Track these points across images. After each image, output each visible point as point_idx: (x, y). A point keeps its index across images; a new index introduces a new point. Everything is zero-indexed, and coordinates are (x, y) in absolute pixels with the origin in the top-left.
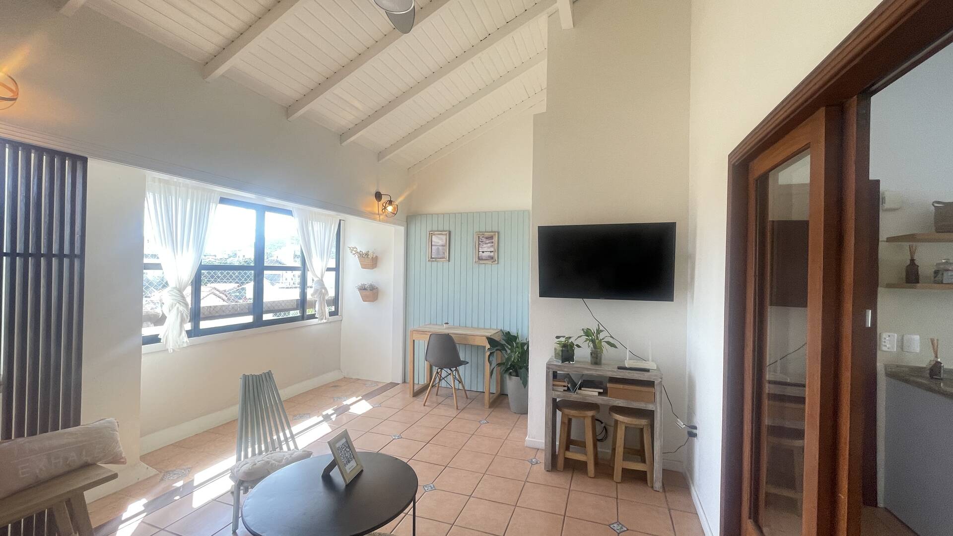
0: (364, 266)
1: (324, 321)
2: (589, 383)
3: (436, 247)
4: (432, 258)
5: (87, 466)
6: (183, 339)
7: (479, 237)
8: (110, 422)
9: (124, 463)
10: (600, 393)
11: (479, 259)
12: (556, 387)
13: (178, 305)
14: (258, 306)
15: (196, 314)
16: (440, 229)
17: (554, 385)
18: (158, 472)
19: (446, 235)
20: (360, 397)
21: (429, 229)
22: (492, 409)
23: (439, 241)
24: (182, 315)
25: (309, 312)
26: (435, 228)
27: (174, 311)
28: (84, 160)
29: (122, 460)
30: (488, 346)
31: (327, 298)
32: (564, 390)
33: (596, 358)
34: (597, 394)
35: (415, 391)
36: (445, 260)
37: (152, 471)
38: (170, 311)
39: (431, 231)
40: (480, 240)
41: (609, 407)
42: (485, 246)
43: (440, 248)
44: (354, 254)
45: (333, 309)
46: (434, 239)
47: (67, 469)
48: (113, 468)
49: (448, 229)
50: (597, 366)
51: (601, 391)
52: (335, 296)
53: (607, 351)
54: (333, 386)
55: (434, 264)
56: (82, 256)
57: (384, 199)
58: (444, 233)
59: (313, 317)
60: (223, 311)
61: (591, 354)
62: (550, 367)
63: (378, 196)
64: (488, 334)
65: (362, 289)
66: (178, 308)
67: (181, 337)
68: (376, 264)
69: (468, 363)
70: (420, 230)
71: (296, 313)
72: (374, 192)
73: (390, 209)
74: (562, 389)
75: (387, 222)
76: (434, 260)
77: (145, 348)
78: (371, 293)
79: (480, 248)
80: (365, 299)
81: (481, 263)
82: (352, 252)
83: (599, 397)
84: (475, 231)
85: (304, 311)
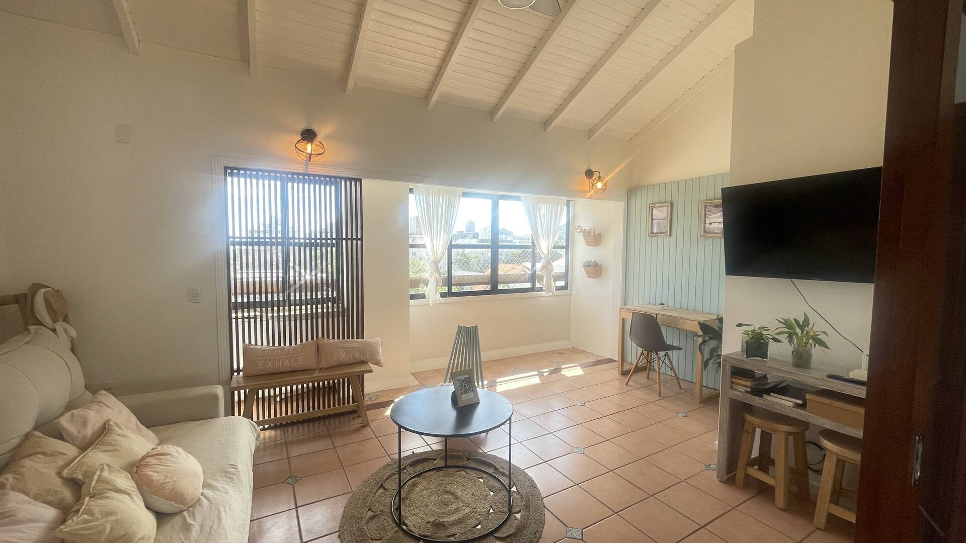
0: (589, 244)
1: (551, 294)
2: (782, 390)
3: (657, 221)
4: (652, 233)
5: (363, 362)
6: (438, 297)
7: (706, 206)
8: (377, 340)
9: (382, 366)
10: (798, 406)
11: (705, 231)
12: (736, 386)
14: (494, 280)
15: (449, 282)
16: (661, 201)
17: (732, 382)
19: (667, 206)
20: (577, 364)
21: (650, 201)
23: (659, 214)
24: (437, 280)
25: (538, 285)
26: (656, 200)
27: (433, 277)
28: (361, 180)
30: (700, 333)
31: (553, 273)
32: (747, 392)
33: (801, 360)
34: (791, 404)
35: (624, 370)
36: (666, 234)
38: (429, 277)
39: (651, 204)
40: (707, 210)
42: (713, 216)
43: (661, 221)
44: (580, 232)
45: (562, 283)
46: (655, 212)
47: (353, 361)
48: (373, 366)
49: (668, 199)
50: (800, 370)
51: (800, 402)
52: (565, 273)
53: (816, 352)
54: (558, 353)
55: (655, 239)
56: (361, 239)
57: (596, 175)
58: (664, 204)
59: (541, 289)
61: (793, 353)
62: (727, 359)
63: (589, 173)
64: (702, 319)
65: (587, 265)
66: (435, 276)
68: (600, 240)
69: (681, 349)
70: (640, 203)
71: (528, 285)
72: (585, 170)
73: (599, 185)
74: (743, 389)
75: (600, 199)
76: (654, 235)
77: (412, 302)
78: (595, 270)
79: (706, 219)
80: (590, 275)
81: (708, 237)
82: (576, 231)
83: (794, 409)
84: (701, 199)
85: (534, 284)
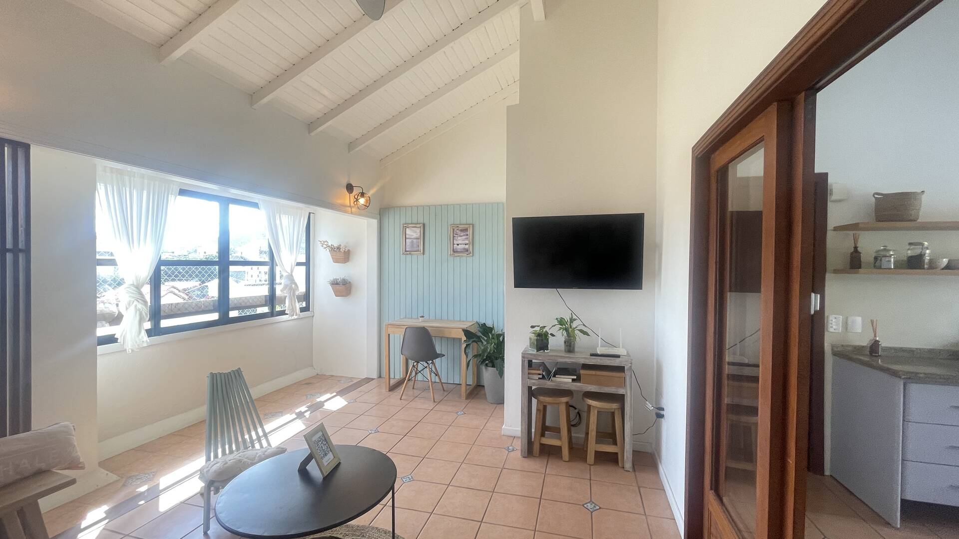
0: (336, 261)
1: (295, 317)
2: (563, 370)
3: (410, 240)
4: (406, 251)
6: (143, 337)
7: (453, 230)
8: (65, 426)
9: (83, 468)
10: (573, 380)
11: (454, 251)
12: (532, 376)
13: (136, 303)
14: (223, 303)
15: (156, 313)
16: (413, 222)
17: (529, 373)
18: (120, 478)
19: (420, 227)
20: (335, 394)
21: (403, 221)
22: (469, 401)
23: (412, 234)
24: (141, 314)
25: (278, 308)
26: (409, 221)
27: (132, 308)
28: (27, 147)
29: (80, 466)
30: (464, 338)
31: (297, 293)
32: (539, 378)
33: (570, 346)
34: (570, 380)
35: (391, 385)
36: (419, 253)
37: (114, 477)
38: (127, 309)
39: (406, 224)
40: (455, 233)
41: (582, 393)
42: (459, 238)
43: (415, 241)
44: (325, 248)
45: (304, 304)
46: (408, 231)
47: (18, 477)
48: (70, 474)
49: (422, 222)
50: (571, 354)
51: (575, 377)
52: (306, 291)
53: (580, 340)
54: (306, 384)
55: (409, 257)
56: (27, 251)
57: (356, 191)
58: (418, 225)
59: (283, 313)
60: (186, 309)
61: (565, 343)
62: (526, 356)
63: (350, 188)
64: (465, 326)
65: (334, 283)
66: (136, 306)
67: (140, 337)
68: (349, 257)
69: (444, 355)
70: (393, 225)
71: (266, 310)
72: (345, 182)
73: (362, 201)
74: (537, 377)
75: (360, 215)
76: (408, 253)
77: (101, 349)
78: (343, 288)
79: (455, 241)
80: (338, 294)
81: (456, 256)
82: (322, 246)
83: (573, 383)
84: (449, 223)
85: (273, 307)
